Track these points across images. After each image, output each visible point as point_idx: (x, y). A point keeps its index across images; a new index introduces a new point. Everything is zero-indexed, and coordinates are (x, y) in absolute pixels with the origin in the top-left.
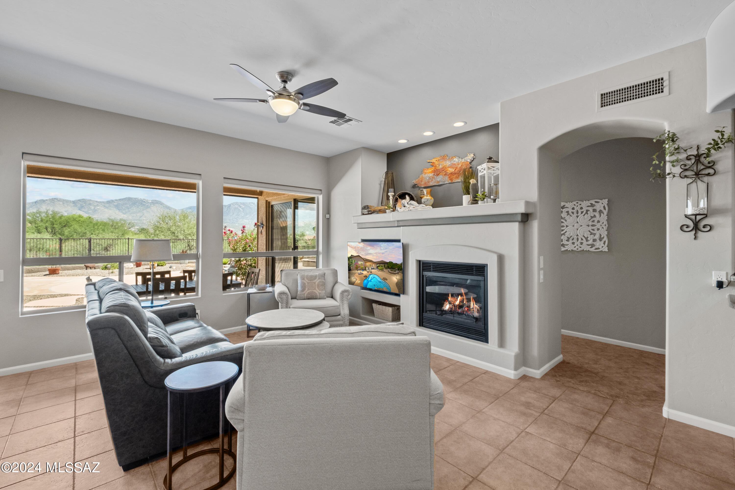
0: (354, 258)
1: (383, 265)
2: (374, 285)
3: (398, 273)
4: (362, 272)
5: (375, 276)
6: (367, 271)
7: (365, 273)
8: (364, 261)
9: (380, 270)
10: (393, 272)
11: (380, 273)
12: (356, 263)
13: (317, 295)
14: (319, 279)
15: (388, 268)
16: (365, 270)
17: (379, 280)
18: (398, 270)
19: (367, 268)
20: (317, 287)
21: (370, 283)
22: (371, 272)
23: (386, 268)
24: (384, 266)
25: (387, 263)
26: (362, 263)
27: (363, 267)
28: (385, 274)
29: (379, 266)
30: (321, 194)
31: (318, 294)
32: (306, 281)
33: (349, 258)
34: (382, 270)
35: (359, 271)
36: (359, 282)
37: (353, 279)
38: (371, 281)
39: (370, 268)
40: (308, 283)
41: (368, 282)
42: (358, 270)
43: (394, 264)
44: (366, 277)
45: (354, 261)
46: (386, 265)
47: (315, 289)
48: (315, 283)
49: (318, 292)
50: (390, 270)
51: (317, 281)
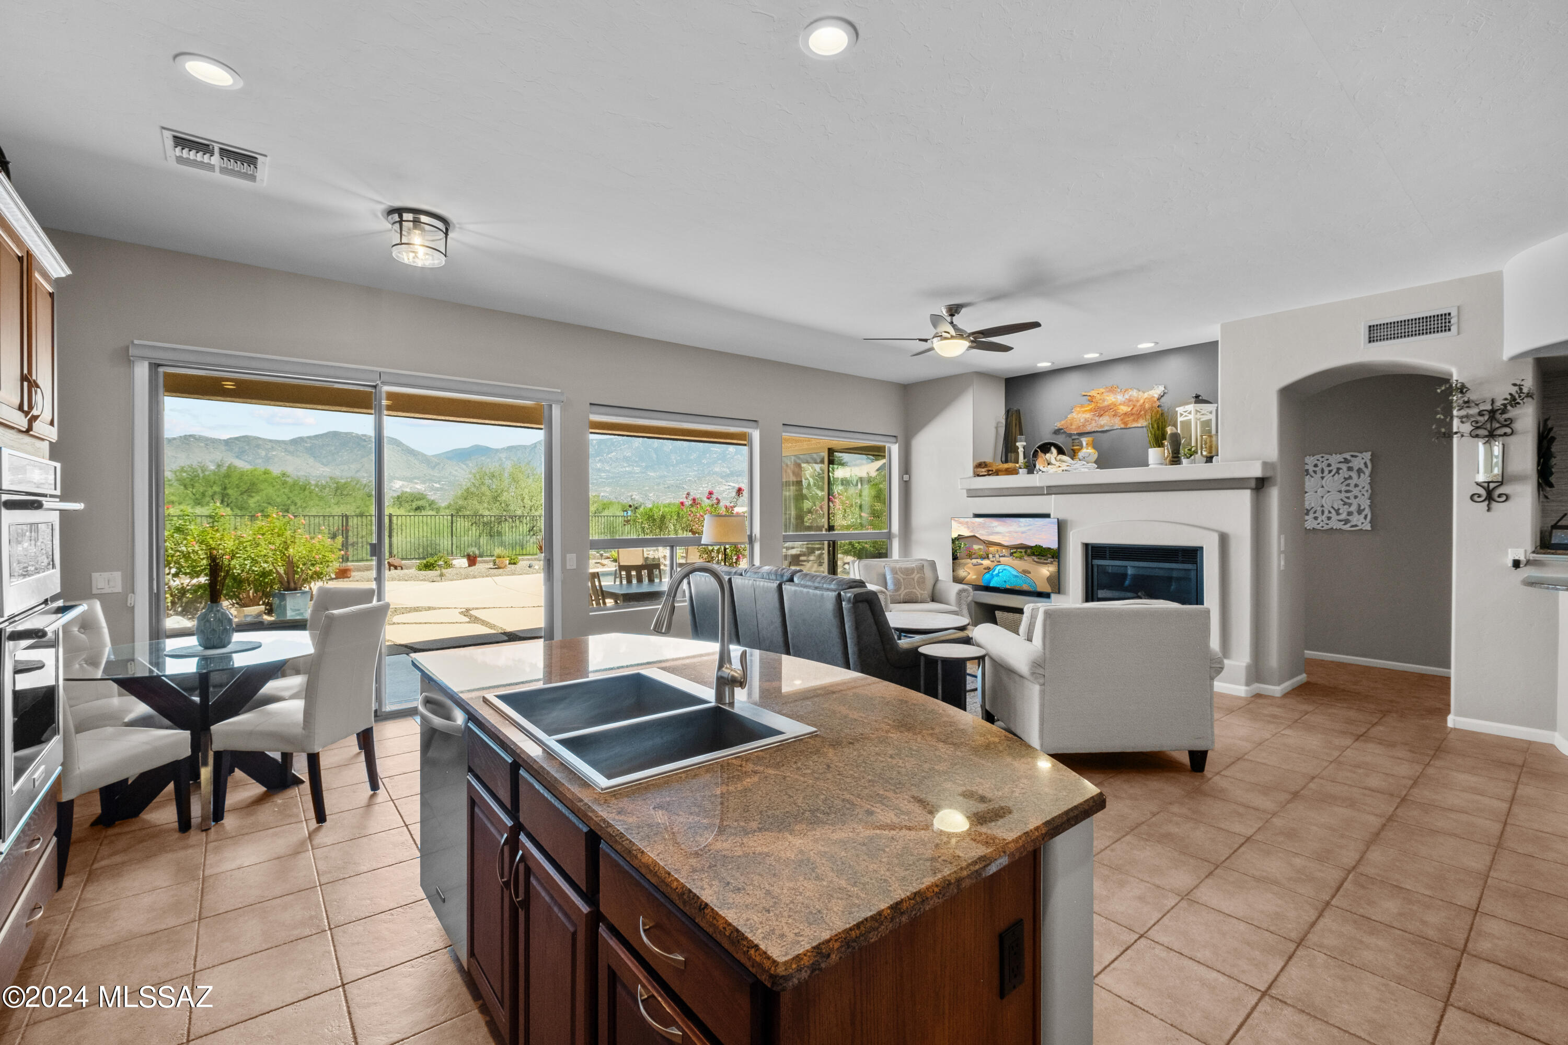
0: (966, 539)
1: (1023, 551)
2: (1005, 582)
3: (1051, 563)
4: (979, 561)
5: (1007, 567)
6: (992, 559)
7: (986, 563)
8: (984, 544)
9: (1017, 558)
10: (1042, 561)
11: (1017, 563)
12: (969, 548)
13: (918, 597)
14: (918, 573)
15: (1033, 554)
16: (988, 558)
17: (1015, 573)
18: (1053, 557)
19: (990, 556)
21: (996, 579)
22: (999, 562)
23: (1029, 556)
24: (1026, 552)
25: (1031, 547)
26: (982, 547)
27: (982, 553)
28: (1026, 564)
29: (1015, 552)
30: (896, 443)
32: (900, 576)
33: (954, 541)
34: (1021, 558)
35: (974, 561)
36: (974, 577)
37: (962, 573)
38: (997, 575)
39: (997, 556)
40: (904, 579)
41: (993, 576)
42: (972, 559)
43: (1045, 549)
44: (988, 569)
45: (965, 544)
46: (1029, 551)
47: (914, 588)
48: (913, 579)
49: (918, 592)
50: (1035, 558)
51: (916, 576)
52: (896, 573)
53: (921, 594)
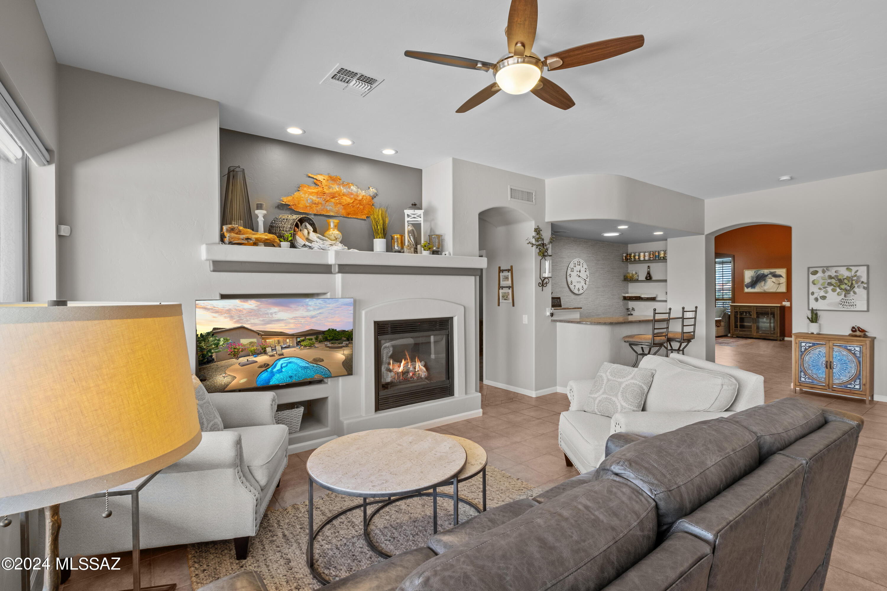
0: (227, 333)
1: (313, 337)
3: (343, 346)
4: (251, 358)
6: (271, 354)
7: (262, 359)
8: (260, 337)
9: (305, 346)
10: (336, 345)
11: (306, 352)
12: (231, 344)
15: (326, 339)
16: (265, 352)
18: (345, 340)
19: (269, 350)
22: (282, 355)
23: (320, 342)
24: (316, 339)
25: (323, 332)
26: (255, 340)
27: (255, 348)
28: (318, 351)
29: (303, 341)
34: (311, 346)
35: (243, 360)
36: (243, 381)
37: (220, 380)
39: (278, 348)
42: (238, 358)
43: (339, 332)
44: (266, 366)
45: (226, 340)
46: (320, 337)
50: (329, 344)
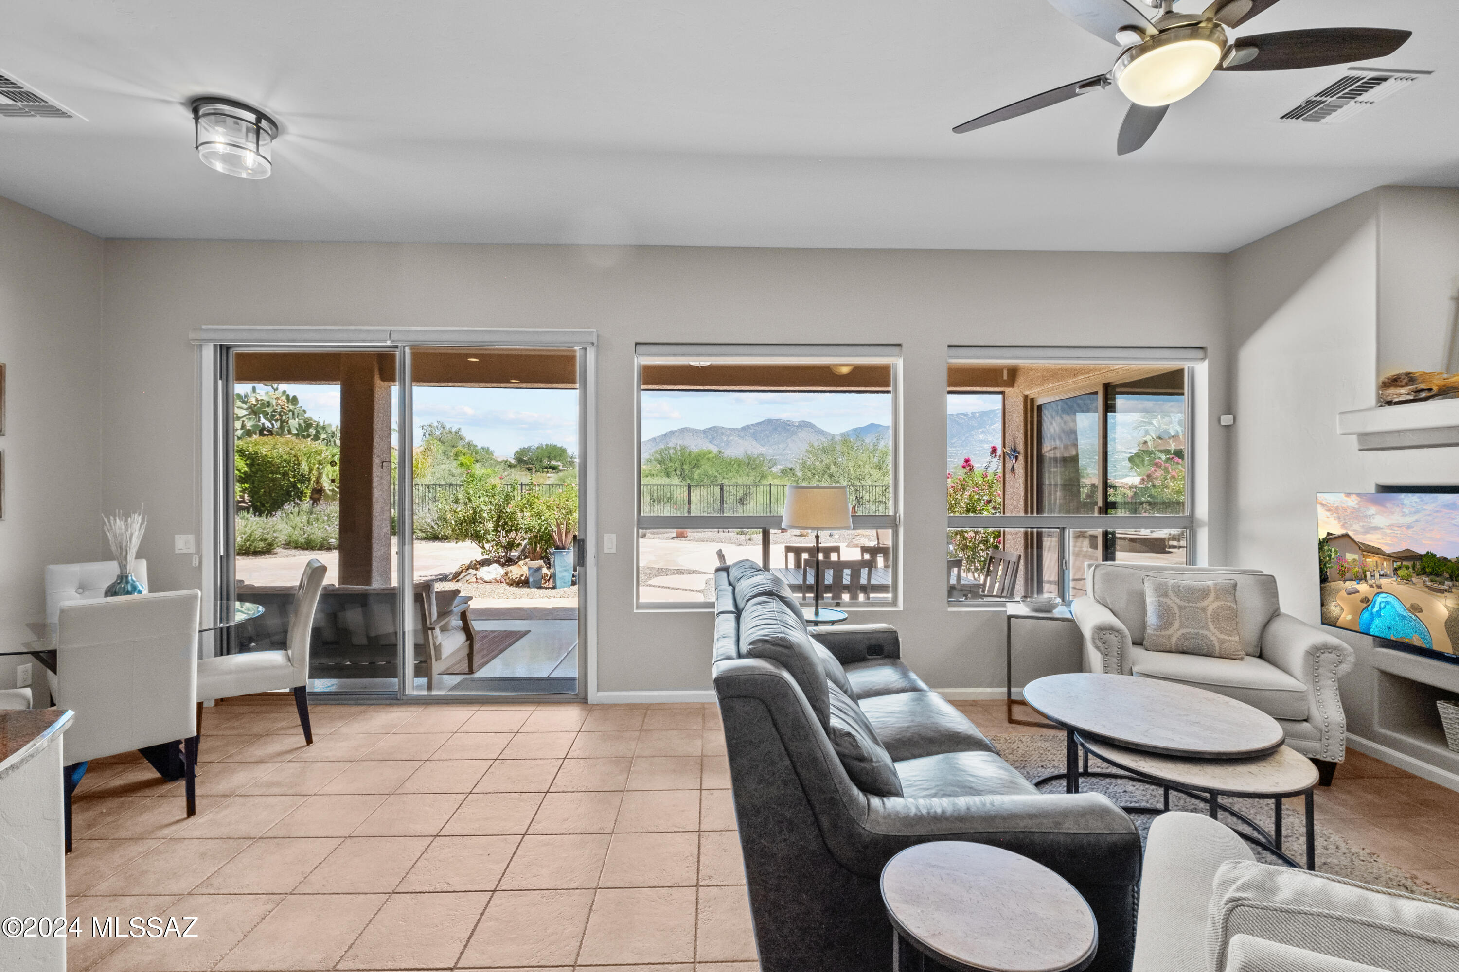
0: (1336, 542)
1: (1411, 564)
4: (1355, 585)
6: (1370, 582)
7: (1363, 588)
8: (1360, 552)
9: (1403, 579)
10: (1435, 586)
11: (1404, 590)
12: (1341, 559)
13: (1213, 646)
14: (1217, 598)
15: (1424, 571)
16: (1365, 578)
18: (1451, 579)
19: (1368, 574)
20: (1213, 622)
22: (1380, 586)
23: (1418, 575)
24: (1414, 568)
25: (1424, 556)
26: (1356, 557)
27: (1357, 569)
28: (1416, 592)
29: (1400, 568)
31: (1217, 646)
32: (1174, 602)
33: (1322, 544)
34: (1408, 580)
35: (1348, 584)
36: (1349, 617)
37: (1334, 609)
39: (1377, 574)
40: (1181, 608)
42: (1345, 581)
43: (1439, 560)
44: (1366, 600)
45: (1336, 552)
46: (1418, 564)
47: (1205, 627)
48: (1204, 610)
49: (1214, 635)
50: (1427, 581)
51: (1211, 605)
52: (1166, 595)
53: (1222, 642)
